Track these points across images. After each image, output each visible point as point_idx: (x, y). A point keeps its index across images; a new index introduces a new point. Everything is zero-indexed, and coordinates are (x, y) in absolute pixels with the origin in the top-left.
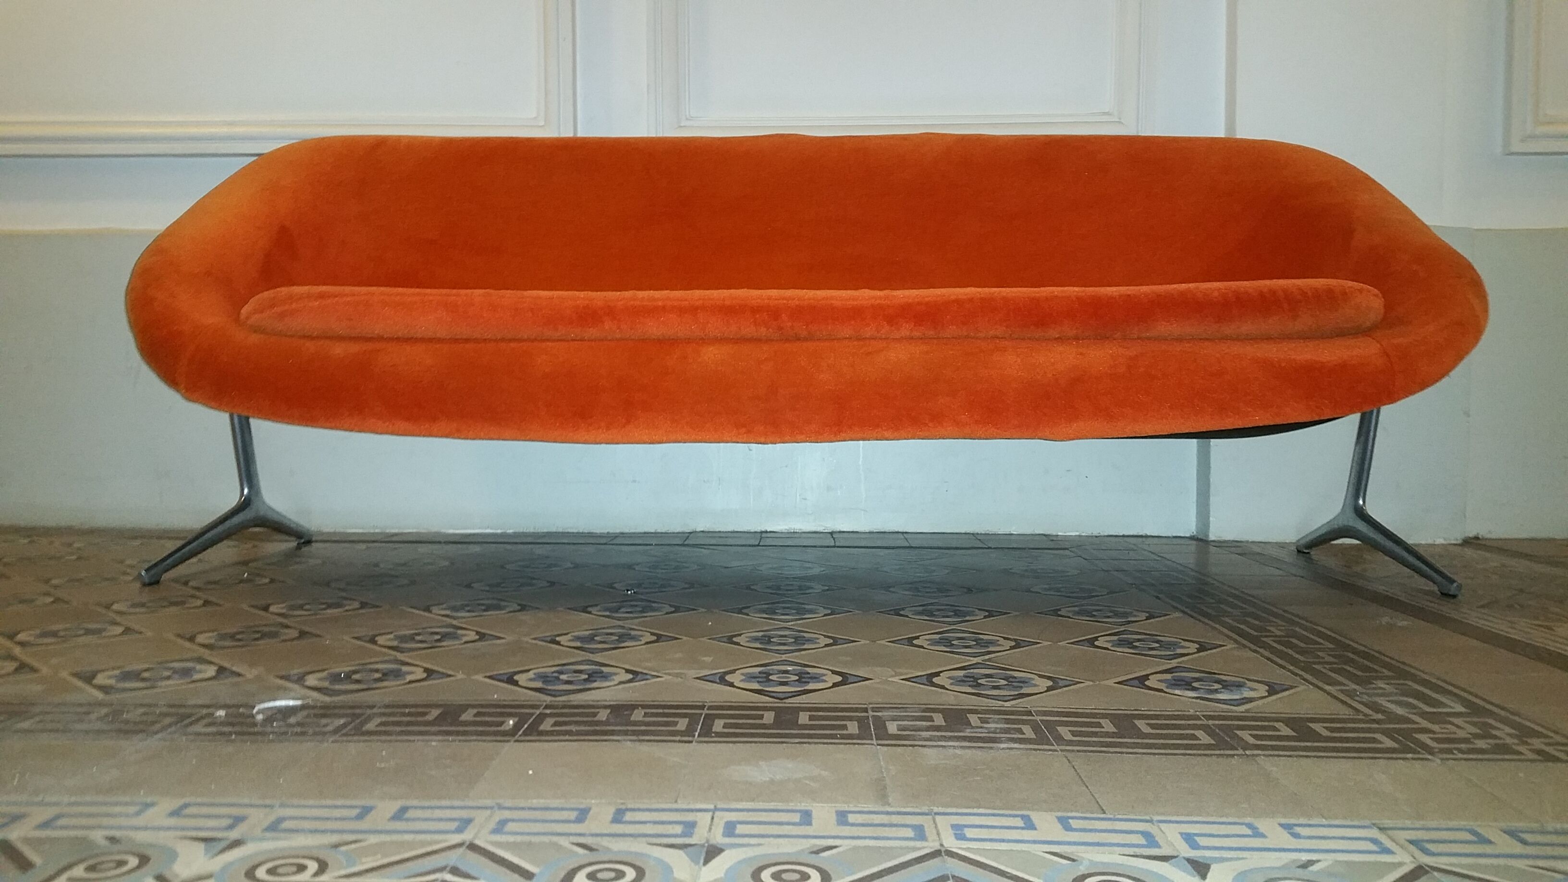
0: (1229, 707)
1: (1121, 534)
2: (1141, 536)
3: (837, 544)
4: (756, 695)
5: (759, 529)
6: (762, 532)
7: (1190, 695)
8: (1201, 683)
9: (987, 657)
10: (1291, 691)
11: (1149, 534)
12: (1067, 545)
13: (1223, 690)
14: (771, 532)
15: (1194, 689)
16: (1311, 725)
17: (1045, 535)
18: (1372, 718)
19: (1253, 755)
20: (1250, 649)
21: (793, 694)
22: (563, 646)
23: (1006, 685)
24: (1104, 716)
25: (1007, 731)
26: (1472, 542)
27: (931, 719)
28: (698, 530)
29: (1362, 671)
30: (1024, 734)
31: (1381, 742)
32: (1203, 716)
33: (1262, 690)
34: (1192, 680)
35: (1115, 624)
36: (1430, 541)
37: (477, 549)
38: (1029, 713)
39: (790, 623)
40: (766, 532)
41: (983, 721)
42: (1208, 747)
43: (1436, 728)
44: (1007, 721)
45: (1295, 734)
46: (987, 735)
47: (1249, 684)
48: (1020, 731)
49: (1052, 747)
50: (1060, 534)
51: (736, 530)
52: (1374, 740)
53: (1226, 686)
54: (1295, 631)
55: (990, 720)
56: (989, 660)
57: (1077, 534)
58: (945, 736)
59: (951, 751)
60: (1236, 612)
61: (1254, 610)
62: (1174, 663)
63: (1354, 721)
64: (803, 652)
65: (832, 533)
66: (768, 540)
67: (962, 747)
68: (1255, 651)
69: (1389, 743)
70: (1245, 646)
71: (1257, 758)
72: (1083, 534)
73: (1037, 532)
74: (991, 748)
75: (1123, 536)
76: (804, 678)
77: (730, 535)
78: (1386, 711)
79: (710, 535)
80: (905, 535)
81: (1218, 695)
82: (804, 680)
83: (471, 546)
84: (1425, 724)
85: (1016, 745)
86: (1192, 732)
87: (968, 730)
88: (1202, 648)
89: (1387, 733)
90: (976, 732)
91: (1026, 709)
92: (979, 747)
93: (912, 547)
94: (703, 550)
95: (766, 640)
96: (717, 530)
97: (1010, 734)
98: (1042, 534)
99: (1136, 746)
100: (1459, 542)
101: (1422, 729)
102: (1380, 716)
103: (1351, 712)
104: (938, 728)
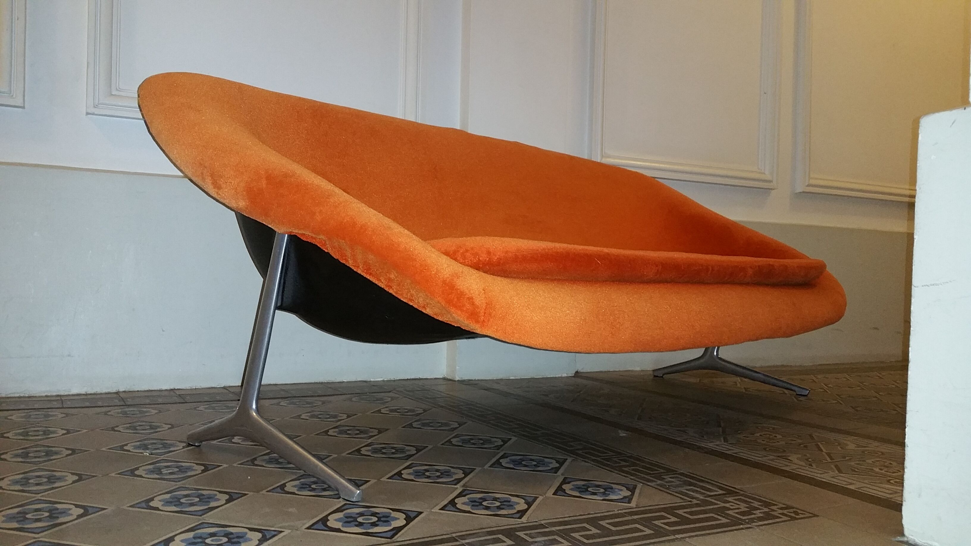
50: (372, 380)
57: (382, 379)
72: (385, 380)
73: (359, 380)
98: (362, 381)
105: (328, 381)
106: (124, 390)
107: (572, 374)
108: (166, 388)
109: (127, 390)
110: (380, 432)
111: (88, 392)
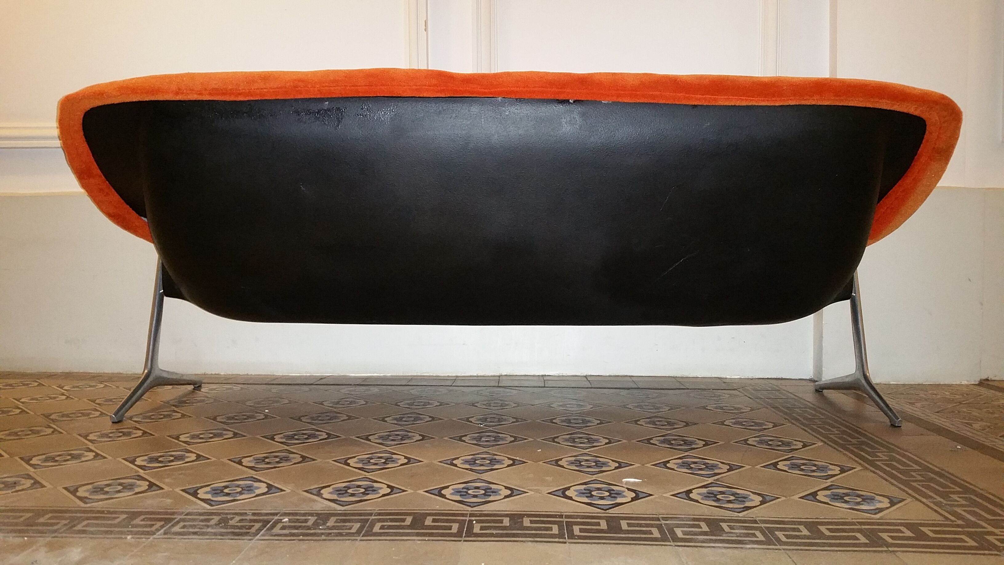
0: (869, 515)
1: (766, 377)
2: (779, 379)
3: (593, 386)
4: (589, 507)
5: (541, 374)
6: (543, 376)
7: (845, 507)
8: (849, 497)
9: (716, 478)
10: (903, 503)
11: (784, 377)
12: (735, 386)
13: (863, 503)
14: (548, 376)
15: (846, 502)
16: (921, 528)
17: (719, 378)
18: (956, 523)
19: (893, 551)
20: (871, 471)
21: (611, 506)
22: (458, 467)
23: (734, 500)
24: (800, 523)
25: (747, 535)
26: (984, 383)
27: (699, 527)
28: (503, 374)
29: (942, 488)
30: (758, 537)
31: (965, 542)
32: (857, 522)
33: (885, 503)
34: (843, 495)
35: (785, 451)
36: (958, 383)
37: (375, 390)
38: (755, 522)
39: (588, 450)
40: (545, 375)
41: (731, 528)
42: (866, 545)
43: (996, 531)
44: (746, 528)
45: (914, 535)
46: (736, 538)
47: (877, 498)
48: (754, 535)
49: (776, 547)
50: (728, 377)
51: (526, 374)
52: (962, 540)
53: (865, 499)
54: (895, 457)
55: (735, 527)
56: (717, 480)
57: (739, 377)
58: (712, 539)
59: (720, 551)
60: (854, 441)
61: (866, 440)
62: (829, 482)
63: (946, 525)
64: (604, 474)
65: (586, 377)
66: (550, 382)
67: (725, 547)
68: (874, 472)
69: (972, 543)
70: (867, 468)
71: (897, 554)
72: (743, 377)
73: (713, 376)
74: (742, 548)
75: (768, 379)
76: (612, 494)
77: (523, 378)
78: (964, 518)
79: (512, 378)
80: (632, 377)
81: (861, 506)
82: (613, 495)
83: (372, 388)
84: (990, 529)
85: (755, 546)
86: (853, 534)
87: (724, 535)
88: (843, 471)
89: (970, 535)
90: (729, 537)
91: (752, 519)
92: (734, 547)
93: (639, 388)
94: (512, 391)
95: (578, 463)
96: (515, 374)
97: (749, 537)
99: (824, 545)
100: (977, 383)
101: (988, 532)
102: (960, 522)
103: (941, 518)
104: (705, 533)
105: (682, 376)
106: (506, 374)
107: (975, 381)
108: (539, 374)
109: (508, 374)
110: (687, 424)
111: (479, 375)
